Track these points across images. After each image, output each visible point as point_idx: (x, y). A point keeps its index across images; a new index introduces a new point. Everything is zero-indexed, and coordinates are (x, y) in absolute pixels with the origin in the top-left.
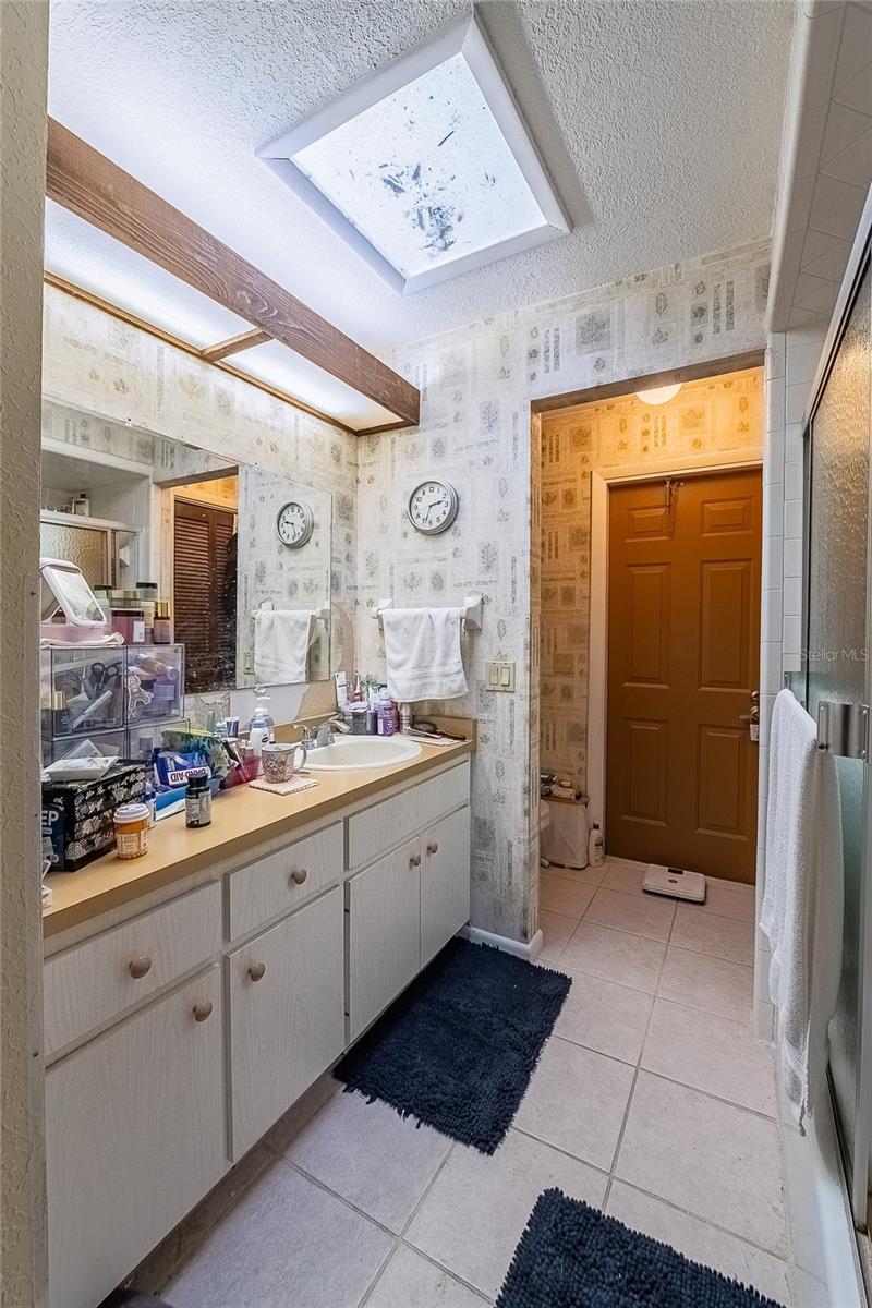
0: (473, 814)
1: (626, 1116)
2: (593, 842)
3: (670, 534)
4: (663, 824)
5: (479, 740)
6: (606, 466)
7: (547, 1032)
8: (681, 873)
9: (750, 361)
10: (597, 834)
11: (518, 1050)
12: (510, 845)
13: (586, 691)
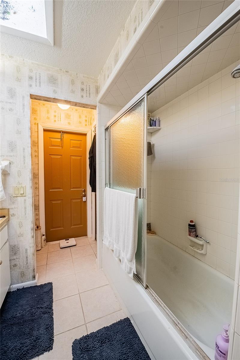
0: (9, 244)
1: (82, 307)
2: (43, 240)
3: (62, 147)
4: (62, 228)
5: (10, 216)
6: (43, 123)
7: (52, 302)
8: (69, 240)
9: (93, 107)
10: (44, 237)
11: (46, 313)
12: (26, 250)
13: (38, 194)
